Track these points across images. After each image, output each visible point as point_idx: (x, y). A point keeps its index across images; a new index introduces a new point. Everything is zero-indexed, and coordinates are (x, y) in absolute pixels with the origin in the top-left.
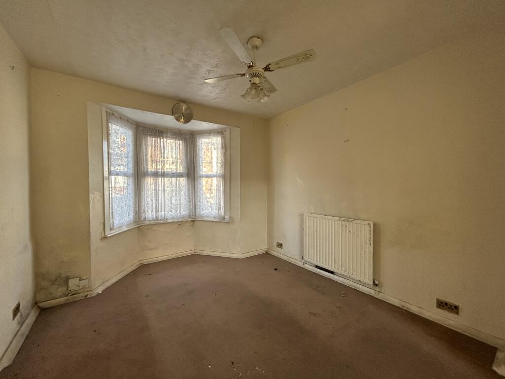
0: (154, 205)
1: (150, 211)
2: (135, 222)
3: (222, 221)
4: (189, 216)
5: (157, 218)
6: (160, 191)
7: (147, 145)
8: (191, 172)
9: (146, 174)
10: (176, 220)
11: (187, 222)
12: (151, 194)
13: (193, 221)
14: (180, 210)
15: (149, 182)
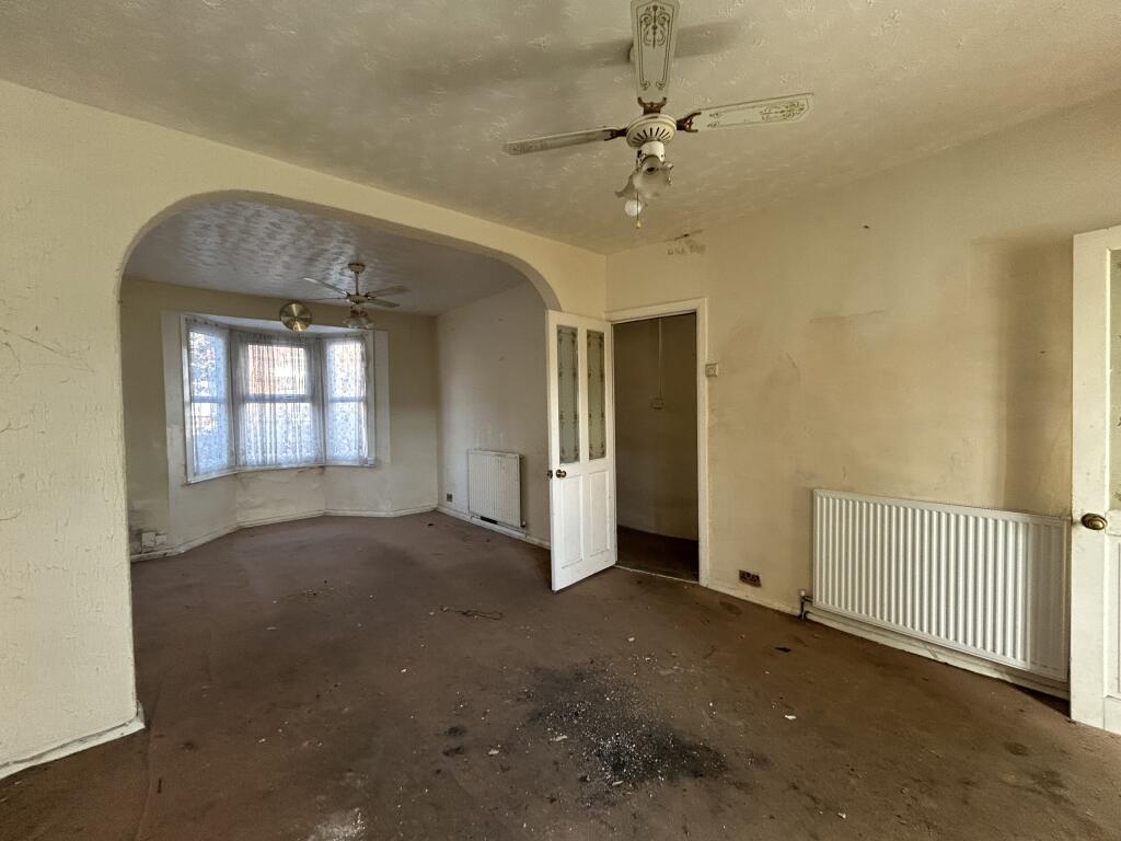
0: (259, 444)
1: (253, 454)
2: (230, 468)
3: (363, 465)
4: (316, 460)
5: (264, 463)
6: (268, 425)
7: (246, 357)
8: (318, 394)
9: (245, 399)
10: (294, 466)
11: (312, 468)
12: (255, 428)
13: (321, 467)
14: (301, 451)
15: (251, 409)
